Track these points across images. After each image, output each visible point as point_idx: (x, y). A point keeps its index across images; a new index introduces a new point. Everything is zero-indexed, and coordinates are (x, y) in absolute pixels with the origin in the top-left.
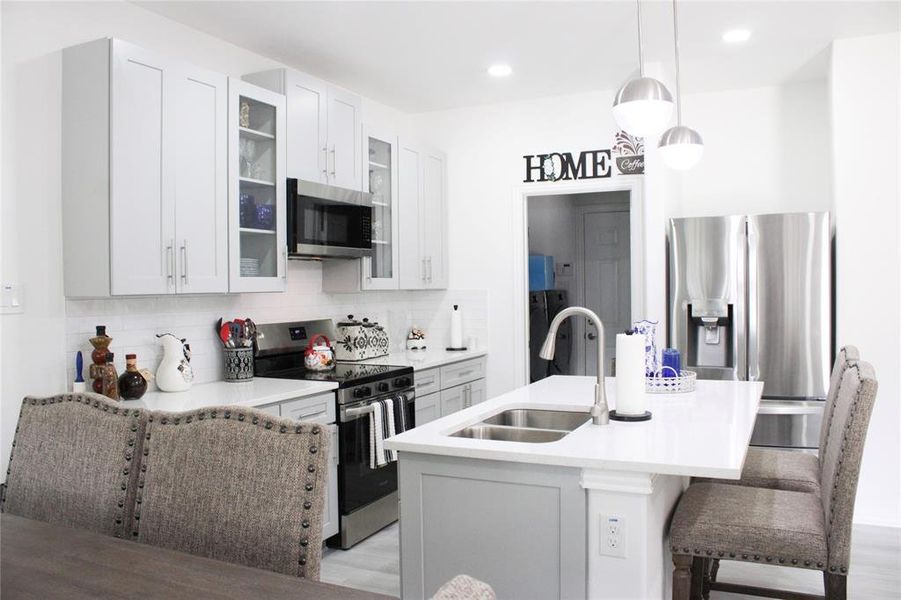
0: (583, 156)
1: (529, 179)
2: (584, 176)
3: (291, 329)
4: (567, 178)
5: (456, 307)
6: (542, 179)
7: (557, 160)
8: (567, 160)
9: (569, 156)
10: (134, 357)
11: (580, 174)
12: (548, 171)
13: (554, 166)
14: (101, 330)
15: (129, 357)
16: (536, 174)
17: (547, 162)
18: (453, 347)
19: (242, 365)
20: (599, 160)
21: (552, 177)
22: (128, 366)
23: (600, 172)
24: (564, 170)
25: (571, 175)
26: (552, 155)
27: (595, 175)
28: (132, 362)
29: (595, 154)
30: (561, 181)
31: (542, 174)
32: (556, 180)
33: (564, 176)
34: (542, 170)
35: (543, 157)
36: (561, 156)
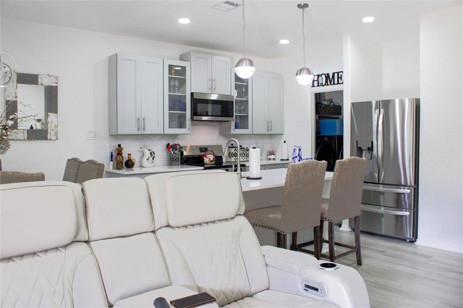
0: (334, 74)
1: (313, 86)
2: (334, 84)
3: (200, 148)
4: (328, 85)
5: (285, 142)
6: (318, 86)
7: (323, 76)
8: (327, 76)
9: (328, 74)
10: (130, 154)
11: (332, 83)
12: (320, 82)
13: (323, 80)
14: (119, 146)
15: (128, 155)
16: (316, 83)
17: (320, 78)
18: (284, 159)
19: (174, 160)
20: (340, 76)
21: (322, 85)
22: (128, 157)
23: (340, 82)
24: (326, 81)
25: (329, 83)
26: (322, 75)
27: (338, 83)
28: (130, 156)
29: (338, 73)
30: (325, 86)
31: (318, 83)
32: (323, 86)
33: (326, 84)
34: (318, 81)
35: (318, 76)
36: (325, 75)
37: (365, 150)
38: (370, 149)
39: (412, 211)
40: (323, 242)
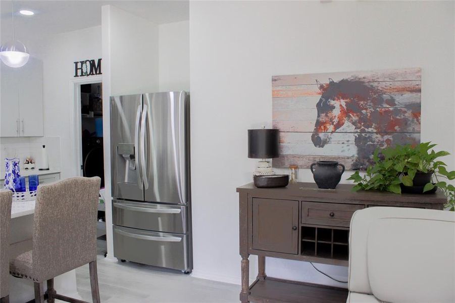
0: (99, 61)
1: (76, 75)
2: (100, 73)
4: (93, 74)
5: (44, 147)
6: (82, 75)
7: (88, 63)
8: (92, 63)
9: (93, 61)
11: (98, 72)
12: (84, 71)
13: (87, 68)
16: (79, 72)
17: (84, 65)
18: (42, 168)
21: (86, 74)
24: (91, 70)
26: (86, 61)
30: (90, 76)
31: (82, 72)
32: (88, 75)
33: (91, 73)
34: (82, 70)
35: (82, 63)
36: (90, 62)
37: (127, 158)
38: (132, 157)
39: (185, 236)
40: (54, 298)
